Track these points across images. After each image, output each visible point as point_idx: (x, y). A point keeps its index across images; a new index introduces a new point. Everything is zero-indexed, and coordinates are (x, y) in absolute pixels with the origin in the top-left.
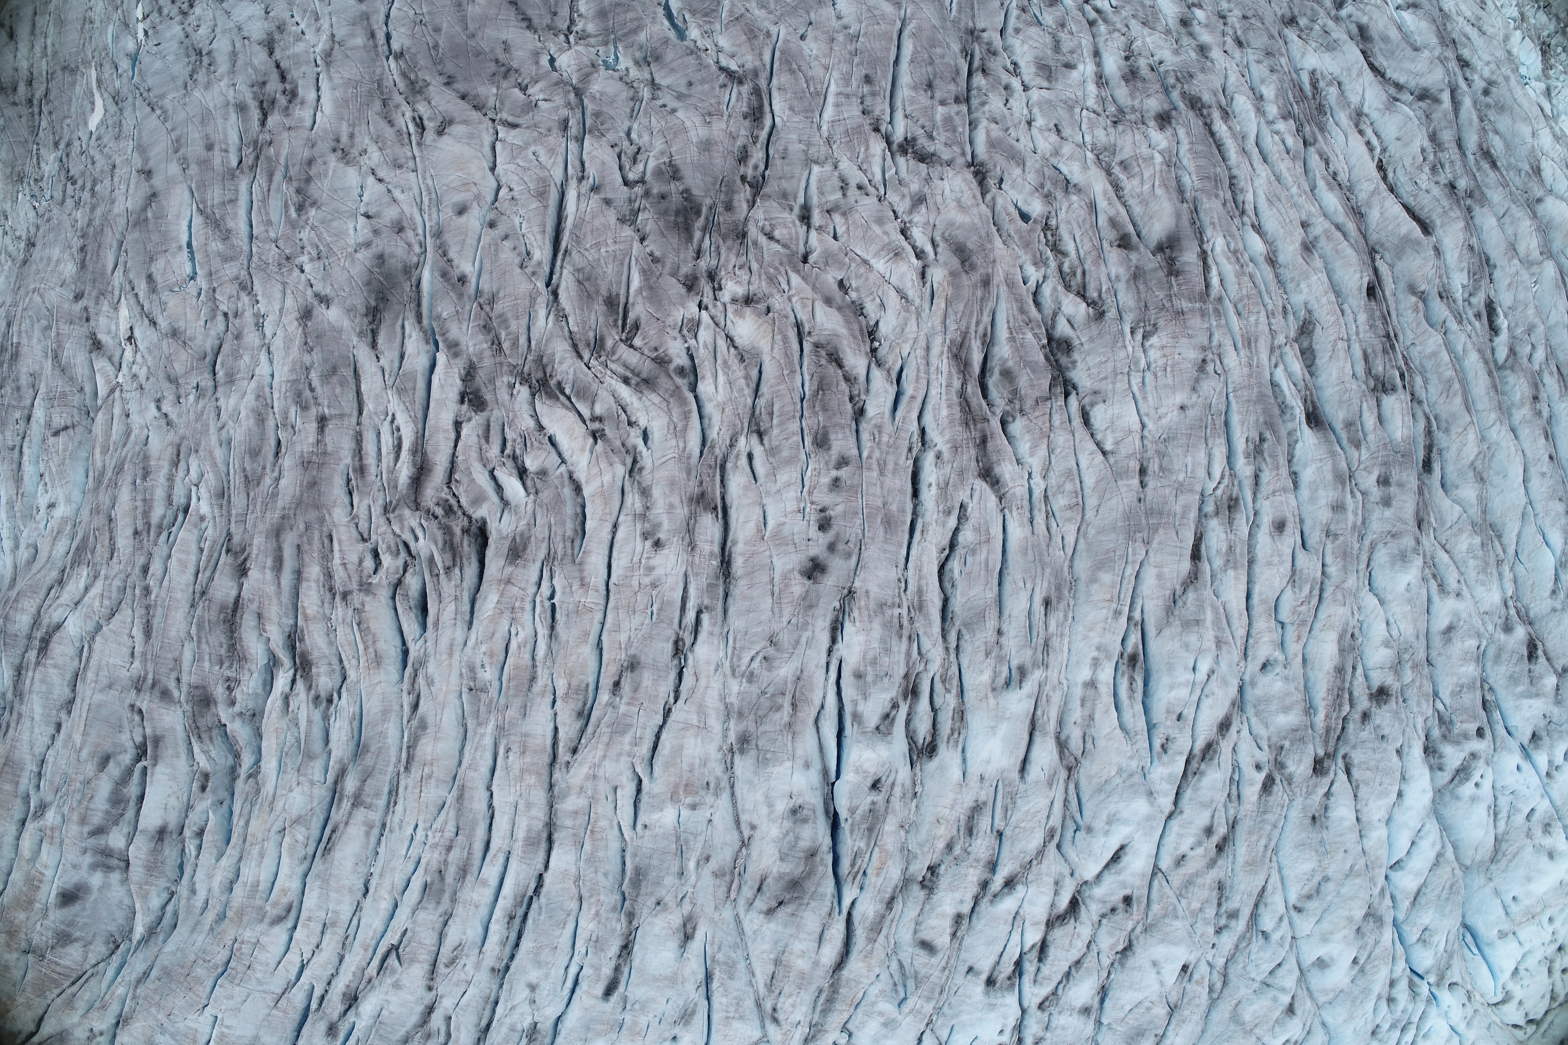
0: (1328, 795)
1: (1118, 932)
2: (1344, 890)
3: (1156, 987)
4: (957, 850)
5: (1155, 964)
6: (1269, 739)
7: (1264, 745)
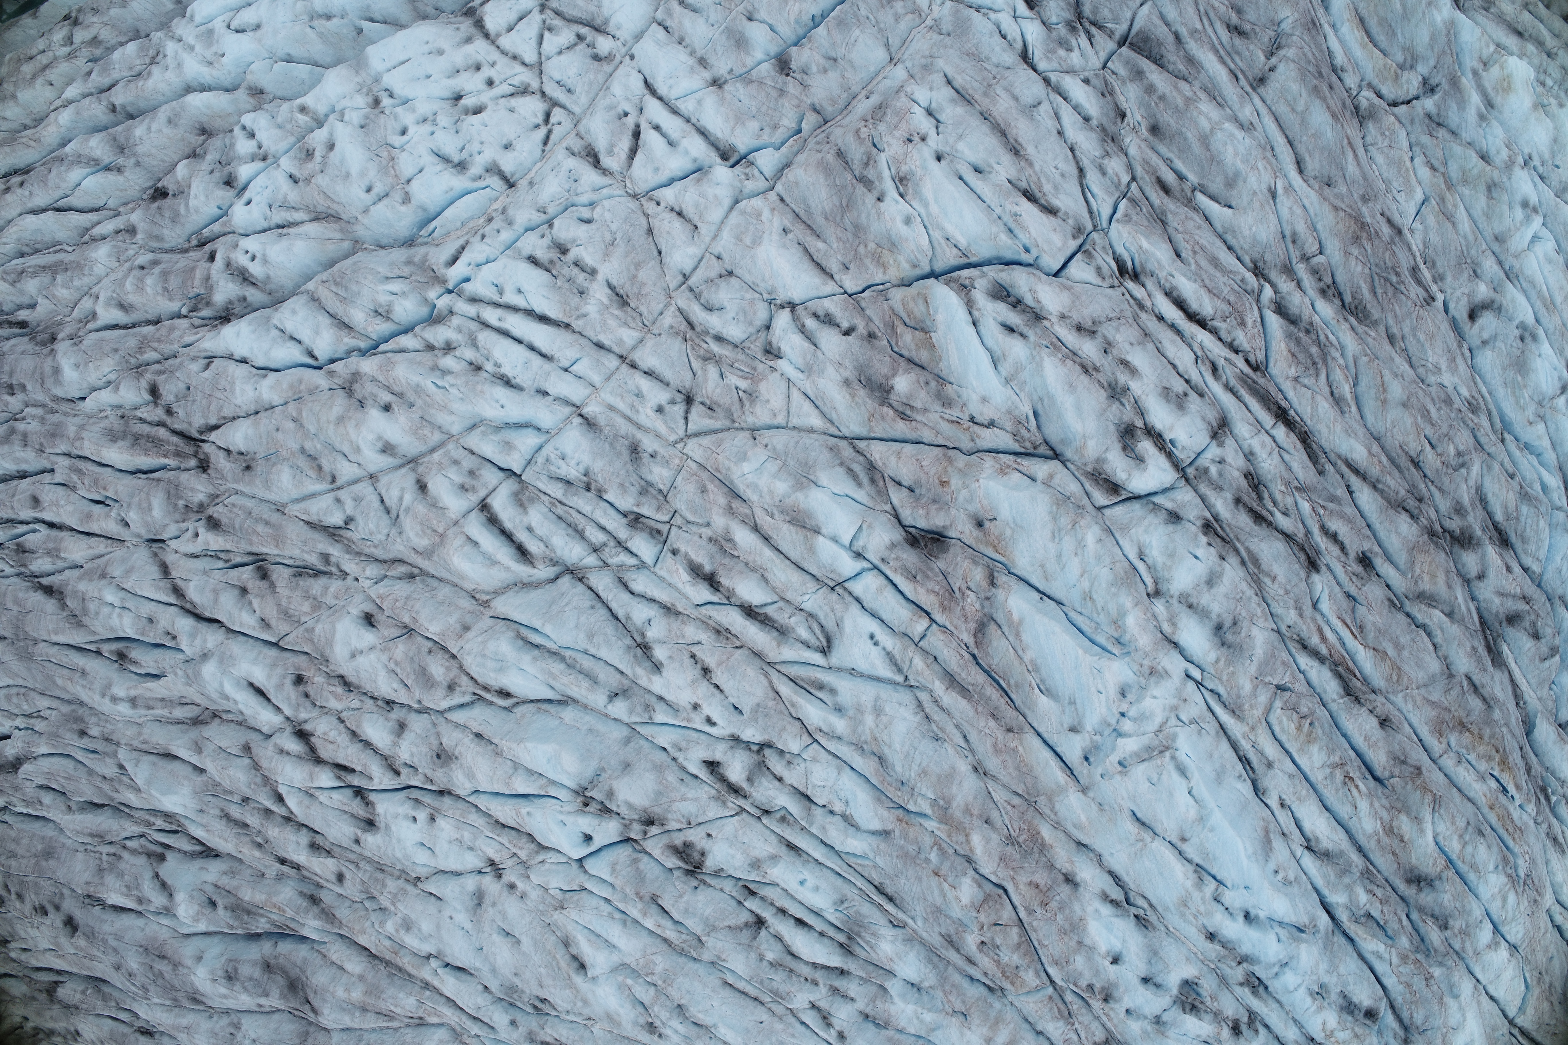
0: (228, 451)
1: (325, 693)
2: (313, 430)
3: (372, 656)
4: (260, 840)
5: (353, 656)
6: (177, 522)
7: (184, 525)
